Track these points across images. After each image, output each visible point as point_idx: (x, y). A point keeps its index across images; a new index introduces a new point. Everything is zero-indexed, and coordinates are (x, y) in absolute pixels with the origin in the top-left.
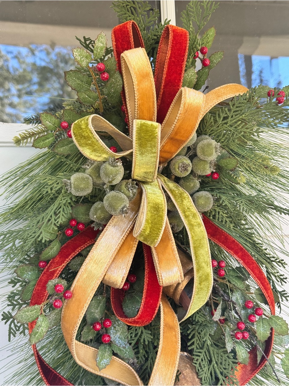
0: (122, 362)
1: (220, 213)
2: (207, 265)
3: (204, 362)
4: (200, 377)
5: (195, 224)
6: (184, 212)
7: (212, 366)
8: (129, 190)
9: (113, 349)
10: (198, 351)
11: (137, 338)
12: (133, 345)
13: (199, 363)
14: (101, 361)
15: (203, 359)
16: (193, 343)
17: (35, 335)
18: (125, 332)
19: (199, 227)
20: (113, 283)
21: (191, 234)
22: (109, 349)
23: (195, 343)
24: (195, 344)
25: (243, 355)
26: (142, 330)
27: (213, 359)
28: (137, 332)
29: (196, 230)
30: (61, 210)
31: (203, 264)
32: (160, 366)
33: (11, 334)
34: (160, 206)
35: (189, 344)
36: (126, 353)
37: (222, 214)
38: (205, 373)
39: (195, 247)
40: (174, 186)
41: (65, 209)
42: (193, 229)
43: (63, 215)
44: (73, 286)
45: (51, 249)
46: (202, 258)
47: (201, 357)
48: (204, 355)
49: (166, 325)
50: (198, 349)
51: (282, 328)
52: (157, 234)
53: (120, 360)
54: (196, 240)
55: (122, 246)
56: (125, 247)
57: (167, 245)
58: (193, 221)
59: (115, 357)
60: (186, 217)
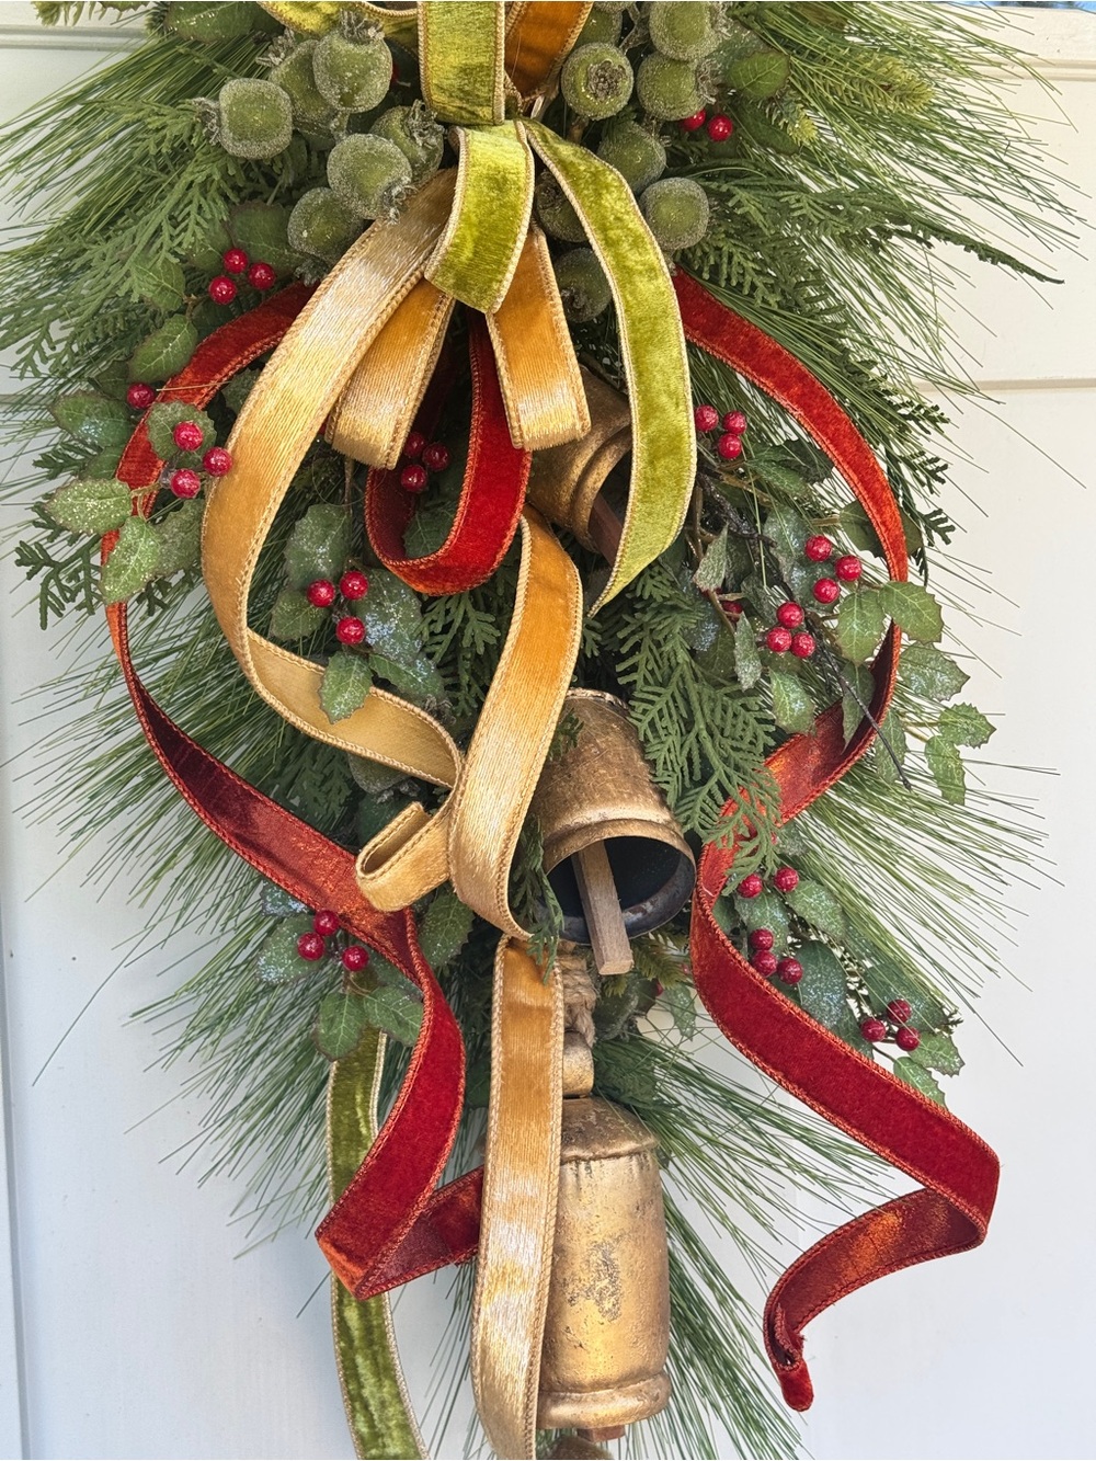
0: (404, 703)
1: (735, 259)
2: (677, 405)
3: (666, 722)
4: (651, 757)
5: (640, 267)
6: (603, 229)
7: (693, 735)
8: (414, 138)
9: (375, 668)
10: (650, 689)
11: (450, 636)
12: (437, 657)
13: (648, 719)
14: (334, 696)
15: (665, 711)
16: (634, 669)
17: (117, 575)
18: (413, 620)
19: (650, 279)
20: (366, 445)
21: (624, 297)
22: (360, 666)
23: (642, 667)
24: (642, 670)
25: (793, 706)
26: (465, 612)
27: (698, 715)
28: (449, 619)
29: (641, 285)
30: (193, 208)
31: (664, 399)
32: (511, 682)
33: (49, 608)
34: (509, 176)
35: (620, 668)
36: (415, 680)
37: (742, 260)
38: (669, 750)
39: (634, 343)
40: (574, 155)
41: (206, 207)
42: (630, 282)
43: (198, 224)
44: (235, 435)
45: (166, 340)
46: (659, 377)
47: (658, 707)
48: (667, 703)
50: (650, 685)
51: (919, 617)
52: (499, 263)
53: (397, 699)
54: (640, 320)
55: (391, 319)
56: (401, 326)
58: (633, 258)
59: (380, 692)
60: (610, 244)
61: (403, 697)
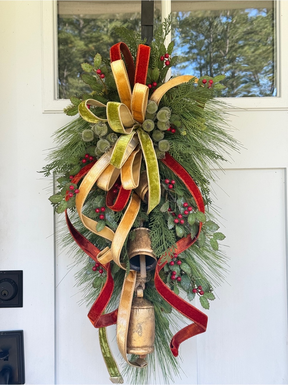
0: (110, 229)
1: (176, 153)
2: (157, 181)
3: (157, 234)
4: (152, 240)
5: (151, 158)
6: (146, 151)
7: (162, 236)
8: (112, 139)
9: (106, 223)
10: (155, 228)
11: (119, 218)
12: (117, 221)
13: (153, 233)
14: (98, 228)
15: (157, 232)
16: (152, 224)
17: (60, 209)
18: (113, 215)
19: (153, 160)
20: (102, 187)
21: (148, 163)
22: (104, 223)
23: (154, 224)
24: (154, 225)
25: (180, 232)
26: (121, 214)
27: (163, 233)
28: (119, 215)
29: (151, 161)
30: (79, 149)
31: (154, 180)
32: (120, 229)
33: (56, 212)
34: (123, 147)
35: (149, 224)
36: (113, 225)
37: (177, 153)
38: (156, 239)
39: (149, 171)
40: (145, 137)
41: (81, 149)
42: (149, 161)
43: (79, 152)
44: (80, 187)
45: (75, 169)
46: (153, 176)
47: (155, 231)
48: (157, 231)
49: (129, 210)
50: (155, 227)
51: (202, 218)
52: (119, 162)
53: (109, 228)
54: (150, 167)
55: (106, 168)
56: (108, 169)
57: (128, 168)
58: (150, 157)
59: (107, 227)
60: (146, 154)
61: (110, 228)
